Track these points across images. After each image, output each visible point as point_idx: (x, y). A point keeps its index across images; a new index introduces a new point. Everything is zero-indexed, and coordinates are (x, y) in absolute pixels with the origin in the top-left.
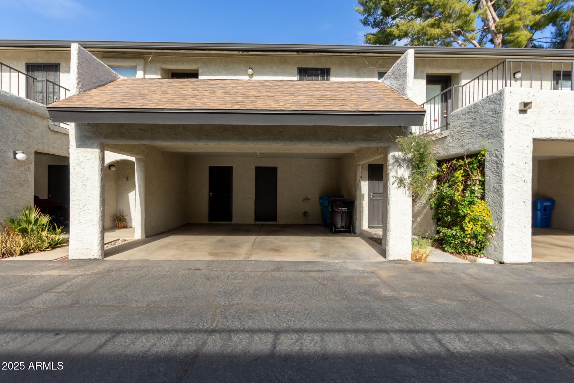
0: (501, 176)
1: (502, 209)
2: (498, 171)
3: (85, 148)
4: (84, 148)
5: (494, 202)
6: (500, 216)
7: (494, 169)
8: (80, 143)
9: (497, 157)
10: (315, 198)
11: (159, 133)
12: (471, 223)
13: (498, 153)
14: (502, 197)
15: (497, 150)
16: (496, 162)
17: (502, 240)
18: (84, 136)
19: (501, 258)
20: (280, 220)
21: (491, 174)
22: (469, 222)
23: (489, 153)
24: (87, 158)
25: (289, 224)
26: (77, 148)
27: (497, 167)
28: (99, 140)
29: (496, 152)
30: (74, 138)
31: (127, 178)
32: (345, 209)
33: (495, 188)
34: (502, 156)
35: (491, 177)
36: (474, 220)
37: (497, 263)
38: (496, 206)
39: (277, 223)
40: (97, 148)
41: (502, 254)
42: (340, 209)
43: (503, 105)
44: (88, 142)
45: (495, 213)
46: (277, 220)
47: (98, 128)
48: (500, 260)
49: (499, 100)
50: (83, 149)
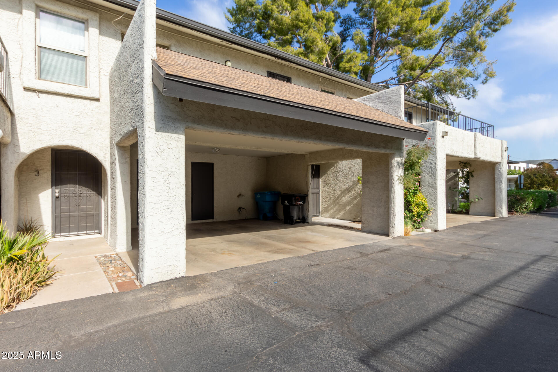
0: (435, 176)
1: (436, 196)
2: (432, 173)
3: (168, 133)
4: (166, 132)
5: (429, 193)
6: (434, 201)
7: (429, 171)
8: (161, 126)
9: (431, 164)
10: (248, 193)
11: (251, 124)
12: (416, 207)
13: (432, 162)
14: (436, 189)
15: (432, 160)
16: (431, 167)
17: (437, 216)
18: (167, 117)
19: (436, 228)
20: (217, 217)
21: (426, 175)
22: (415, 207)
23: (424, 161)
24: (171, 146)
25: (225, 220)
26: (156, 131)
27: (432, 170)
28: (185, 124)
29: (431, 161)
30: (153, 118)
31: (37, 171)
32: (302, 202)
33: (430, 184)
34: (436, 164)
35: (426, 176)
36: (418, 205)
37: (433, 231)
38: (431, 195)
39: (214, 220)
40: (183, 135)
41: (437, 225)
42: (298, 203)
43: (436, 131)
44: (172, 125)
45: (430, 200)
46: (215, 218)
47: (185, 108)
48: (435, 229)
49: (432, 128)
50: (164, 134)
